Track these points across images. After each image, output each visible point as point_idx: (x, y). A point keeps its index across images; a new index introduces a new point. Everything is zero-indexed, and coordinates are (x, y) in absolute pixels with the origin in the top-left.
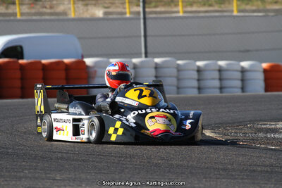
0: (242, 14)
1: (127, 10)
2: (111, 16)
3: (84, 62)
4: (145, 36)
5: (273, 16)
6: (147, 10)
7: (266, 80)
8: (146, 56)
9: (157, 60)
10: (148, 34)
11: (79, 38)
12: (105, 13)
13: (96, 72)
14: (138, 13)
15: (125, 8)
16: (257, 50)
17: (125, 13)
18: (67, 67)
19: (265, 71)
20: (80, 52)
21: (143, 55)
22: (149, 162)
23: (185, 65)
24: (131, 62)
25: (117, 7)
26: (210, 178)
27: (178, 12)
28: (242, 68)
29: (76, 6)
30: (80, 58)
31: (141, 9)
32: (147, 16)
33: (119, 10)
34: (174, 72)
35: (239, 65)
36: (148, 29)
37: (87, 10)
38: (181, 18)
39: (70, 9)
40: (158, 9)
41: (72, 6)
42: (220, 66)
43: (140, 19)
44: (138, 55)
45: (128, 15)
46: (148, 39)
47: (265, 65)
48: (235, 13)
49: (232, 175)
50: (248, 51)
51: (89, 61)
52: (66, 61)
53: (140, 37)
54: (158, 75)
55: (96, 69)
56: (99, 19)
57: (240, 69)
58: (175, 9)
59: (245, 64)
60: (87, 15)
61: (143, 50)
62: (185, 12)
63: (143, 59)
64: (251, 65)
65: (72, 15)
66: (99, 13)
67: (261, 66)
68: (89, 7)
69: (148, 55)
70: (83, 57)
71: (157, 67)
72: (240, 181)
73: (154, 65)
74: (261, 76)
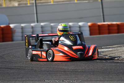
0: (79, 2)
1: (28, 2)
2: (21, 6)
3: (10, 27)
4: (37, 13)
5: (92, 2)
6: (37, 2)
7: (90, 30)
8: (37, 22)
9: (42, 24)
10: (38, 12)
11: (8, 16)
12: (19, 4)
13: (15, 30)
14: (33, 3)
15: (27, 1)
16: (86, 17)
17: (27, 4)
18: (3, 29)
19: (90, 27)
20: (8, 22)
21: (36, 22)
22: (32, 70)
23: (54, 25)
24: (30, 25)
25: (24, 1)
26: (57, 75)
27: (51, 2)
28: (80, 26)
29: (6, 1)
30: (8, 25)
31: (34, 2)
32: (37, 4)
33: (25, 2)
34: (50, 29)
35: (78, 24)
36: (38, 10)
37: (11, 3)
38: (52, 5)
39: (3, 3)
40: (42, 1)
41: (4, 2)
42: (70, 25)
43: (33, 6)
44: (34, 22)
45: (29, 5)
46: (38, 15)
47: (89, 24)
48: (76, 1)
49: (67, 74)
50: (82, 18)
51: (12, 26)
52: (2, 26)
53: (34, 14)
54: (43, 30)
55: (15, 29)
56: (16, 7)
57: (78, 26)
58: (49, 1)
59: (80, 24)
60: (11, 5)
61: (36, 20)
62: (54, 2)
63: (36, 23)
64: (83, 24)
65: (4, 6)
66: (16, 4)
67: (88, 25)
68: (12, 2)
69: (38, 22)
70: (9, 24)
71: (42, 27)
72: (70, 76)
73: (41, 26)
74: (88, 29)
